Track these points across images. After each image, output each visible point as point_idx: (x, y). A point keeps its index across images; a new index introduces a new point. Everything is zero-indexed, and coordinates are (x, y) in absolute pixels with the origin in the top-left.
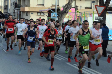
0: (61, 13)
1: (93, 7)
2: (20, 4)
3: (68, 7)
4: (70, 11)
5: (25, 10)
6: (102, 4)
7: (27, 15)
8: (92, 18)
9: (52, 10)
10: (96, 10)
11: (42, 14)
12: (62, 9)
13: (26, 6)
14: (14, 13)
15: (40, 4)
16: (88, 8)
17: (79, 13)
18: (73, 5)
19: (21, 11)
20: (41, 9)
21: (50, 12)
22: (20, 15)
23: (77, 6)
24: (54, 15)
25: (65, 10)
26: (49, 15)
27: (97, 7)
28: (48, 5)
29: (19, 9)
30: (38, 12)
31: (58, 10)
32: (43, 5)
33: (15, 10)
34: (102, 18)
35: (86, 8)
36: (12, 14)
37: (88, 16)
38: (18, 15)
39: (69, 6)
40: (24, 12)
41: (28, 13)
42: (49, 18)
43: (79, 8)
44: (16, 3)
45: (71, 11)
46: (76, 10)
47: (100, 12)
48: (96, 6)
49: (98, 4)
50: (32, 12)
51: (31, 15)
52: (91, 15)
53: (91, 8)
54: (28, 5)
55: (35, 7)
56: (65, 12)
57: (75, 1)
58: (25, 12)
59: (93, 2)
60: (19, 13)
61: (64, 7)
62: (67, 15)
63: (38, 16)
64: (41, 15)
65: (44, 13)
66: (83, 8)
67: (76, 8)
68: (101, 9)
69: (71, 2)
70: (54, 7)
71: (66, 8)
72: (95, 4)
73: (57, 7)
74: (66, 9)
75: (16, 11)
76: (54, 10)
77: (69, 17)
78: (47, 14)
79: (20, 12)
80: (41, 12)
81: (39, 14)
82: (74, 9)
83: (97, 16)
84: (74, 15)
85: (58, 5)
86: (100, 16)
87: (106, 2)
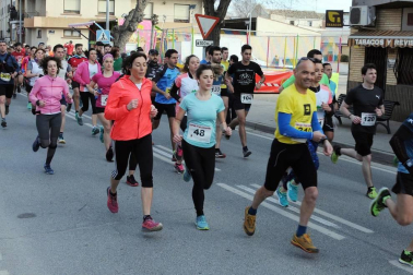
0: (120, 31)
1: (193, 19)
2: (23, 10)
3: (134, 17)
4: (140, 26)
5: (36, 25)
6: (210, 13)
7: (39, 37)
9: (99, 23)
10: (197, 26)
11: (76, 34)
12: (121, 22)
13: (38, 15)
14: (9, 31)
15: (70, 11)
16: (181, 21)
17: (160, 32)
18: (147, 12)
19: (25, 26)
20: (73, 21)
21: (93, 29)
22: (23, 36)
23: (155, 16)
24: (104, 35)
25: (128, 23)
26: (92, 37)
27: (200, 18)
28: (90, 13)
29: (20, 21)
30: (65, 30)
31: (113, 23)
32: (78, 12)
33: (10, 26)
35: (176, 21)
36: (5, 34)
37: (181, 38)
38: (18, 35)
39: (138, 14)
40: (32, 29)
41: (41, 30)
42: (92, 42)
43: (160, 19)
44: (14, 8)
45: (143, 27)
46: (153, 24)
47: (207, 30)
48: (197, 16)
49: (203, 13)
50: (52, 30)
51: (48, 35)
52: (188, 36)
53: (187, 21)
54: (42, 13)
55: (59, 19)
56: (128, 28)
57: (152, 4)
58: (35, 29)
59: (192, 7)
60: (20, 31)
61: (126, 17)
62: (134, 36)
63: (65, 37)
64: (72, 36)
65: (79, 31)
66: (170, 20)
67: (154, 19)
68: (209, 23)
69: (140, 6)
70: (102, 18)
71: (130, 19)
72: (195, 11)
73: (109, 18)
74: (132, 21)
75: (14, 27)
76: (103, 24)
77: (137, 40)
78: (87, 34)
79: (23, 29)
80: (72, 30)
81: (68, 33)
82: (150, 22)
83: (200, 38)
84: (149, 35)
85: (113, 14)
86: (206, 38)
87: (220, 8)
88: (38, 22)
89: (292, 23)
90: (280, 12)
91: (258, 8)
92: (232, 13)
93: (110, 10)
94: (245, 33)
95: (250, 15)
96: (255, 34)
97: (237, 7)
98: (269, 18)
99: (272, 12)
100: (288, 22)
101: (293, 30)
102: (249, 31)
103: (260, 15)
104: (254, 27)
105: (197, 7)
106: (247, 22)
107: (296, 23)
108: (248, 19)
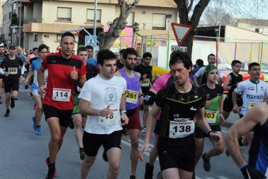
0: (106, 37)
1: (169, 27)
2: (23, 18)
3: (118, 25)
4: (123, 33)
5: (33, 30)
6: (184, 22)
7: (36, 40)
8: (166, 48)
9: (87, 29)
10: (173, 33)
12: (106, 29)
13: (35, 22)
14: (10, 34)
15: (63, 19)
16: (158, 28)
17: (140, 38)
18: (129, 21)
19: (24, 30)
20: (66, 27)
21: (82, 34)
22: (22, 39)
23: (136, 24)
24: (91, 40)
25: (112, 30)
26: (82, 41)
27: (175, 26)
28: (80, 21)
29: (20, 27)
30: (58, 35)
31: (100, 30)
32: (70, 20)
33: (11, 30)
34: (184, 49)
35: (154, 28)
36: (7, 37)
37: (158, 44)
38: (18, 39)
39: (121, 22)
40: (30, 33)
41: (38, 34)
42: (81, 46)
43: (140, 27)
44: (14, 15)
45: (125, 33)
46: (134, 31)
47: (181, 37)
48: (173, 25)
49: (178, 22)
50: (47, 34)
51: (44, 39)
52: (164, 42)
53: (164, 29)
54: (39, 20)
55: (53, 25)
56: (113, 34)
57: (134, 13)
58: (32, 33)
59: (168, 16)
60: (19, 35)
61: (111, 25)
62: (117, 41)
63: (58, 41)
66: (149, 27)
67: (135, 27)
68: (183, 31)
69: (124, 16)
70: (90, 25)
71: (114, 26)
72: (171, 20)
73: (97, 25)
74: (116, 28)
75: (14, 31)
76: (91, 31)
77: (120, 45)
78: (77, 39)
79: (22, 33)
81: (60, 38)
82: (132, 29)
83: (175, 43)
84: (131, 40)
85: (99, 21)
86: (180, 44)
87: (193, 17)
88: (35, 27)
89: (257, 31)
90: (246, 21)
91: (227, 18)
92: (204, 21)
93: (97, 18)
94: (215, 40)
95: (219, 23)
96: (223, 40)
97: (209, 16)
98: (236, 26)
99: (239, 20)
100: (254, 29)
101: (258, 37)
102: (219, 38)
103: (229, 24)
104: (223, 34)
105: (173, 17)
106: (216, 30)
107: (261, 30)
108: (218, 27)
